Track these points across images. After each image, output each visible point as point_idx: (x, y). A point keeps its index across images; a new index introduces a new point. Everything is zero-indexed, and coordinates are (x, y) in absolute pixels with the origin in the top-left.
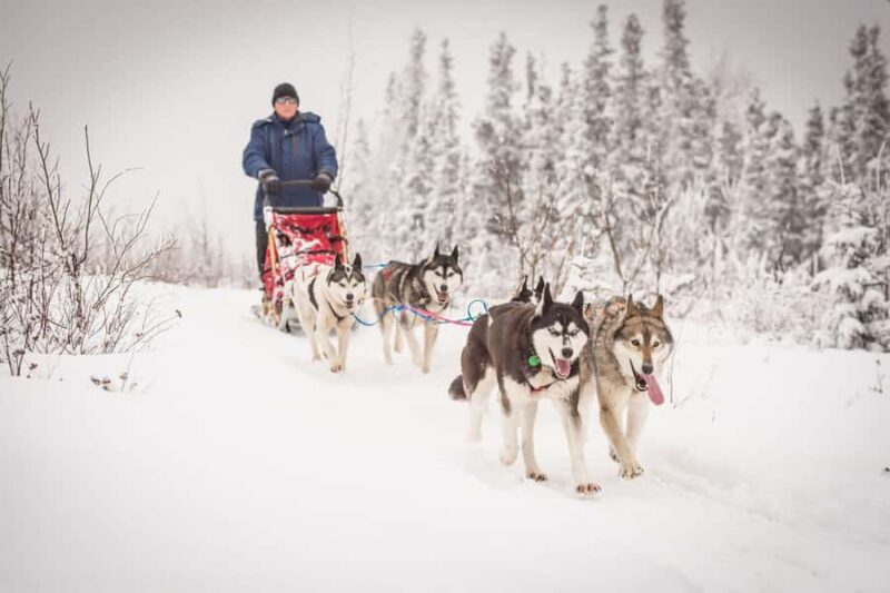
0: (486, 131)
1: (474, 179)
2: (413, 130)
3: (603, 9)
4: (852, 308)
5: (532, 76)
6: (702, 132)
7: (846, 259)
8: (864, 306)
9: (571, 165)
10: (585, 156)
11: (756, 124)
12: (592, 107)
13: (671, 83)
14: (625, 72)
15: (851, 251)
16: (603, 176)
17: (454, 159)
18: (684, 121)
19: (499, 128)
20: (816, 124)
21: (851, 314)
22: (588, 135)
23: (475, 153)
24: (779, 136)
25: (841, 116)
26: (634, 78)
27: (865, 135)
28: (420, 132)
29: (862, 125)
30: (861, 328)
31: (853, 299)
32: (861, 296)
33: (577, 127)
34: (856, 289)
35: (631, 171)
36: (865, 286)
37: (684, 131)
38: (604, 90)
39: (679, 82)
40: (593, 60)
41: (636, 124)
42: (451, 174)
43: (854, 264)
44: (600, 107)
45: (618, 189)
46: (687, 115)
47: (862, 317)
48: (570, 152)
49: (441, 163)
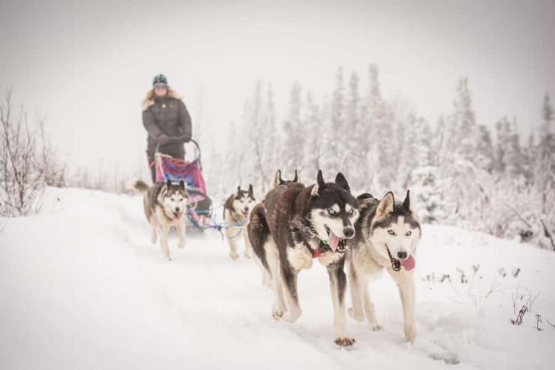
0: (287, 126)
1: (283, 148)
2: (255, 125)
3: (341, 69)
4: (424, 204)
5: (309, 100)
6: (387, 126)
7: (422, 182)
8: (429, 204)
9: (325, 141)
10: (331, 137)
11: (413, 122)
12: (336, 114)
13: (372, 103)
14: (351, 98)
15: (424, 178)
16: (340, 147)
17: (273, 139)
18: (379, 121)
19: (294, 124)
20: (441, 123)
21: (423, 208)
22: (333, 127)
23: (283, 135)
24: (422, 128)
25: (452, 119)
26: (355, 101)
27: (462, 128)
28: (259, 126)
29: (460, 123)
30: (427, 214)
31: (425, 200)
32: (428, 199)
33: (328, 123)
34: (426, 196)
35: (353, 144)
36: (430, 194)
37: (377, 126)
38: (340, 106)
39: (375, 103)
40: (336, 93)
41: (355, 122)
42: (271, 145)
43: (425, 184)
44: (339, 114)
45: (347, 153)
46: (380, 117)
47: (429, 209)
48: (325, 135)
49: (267, 141)
